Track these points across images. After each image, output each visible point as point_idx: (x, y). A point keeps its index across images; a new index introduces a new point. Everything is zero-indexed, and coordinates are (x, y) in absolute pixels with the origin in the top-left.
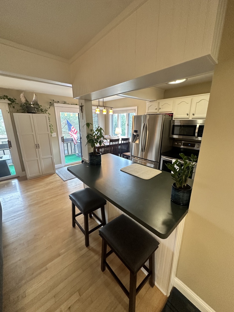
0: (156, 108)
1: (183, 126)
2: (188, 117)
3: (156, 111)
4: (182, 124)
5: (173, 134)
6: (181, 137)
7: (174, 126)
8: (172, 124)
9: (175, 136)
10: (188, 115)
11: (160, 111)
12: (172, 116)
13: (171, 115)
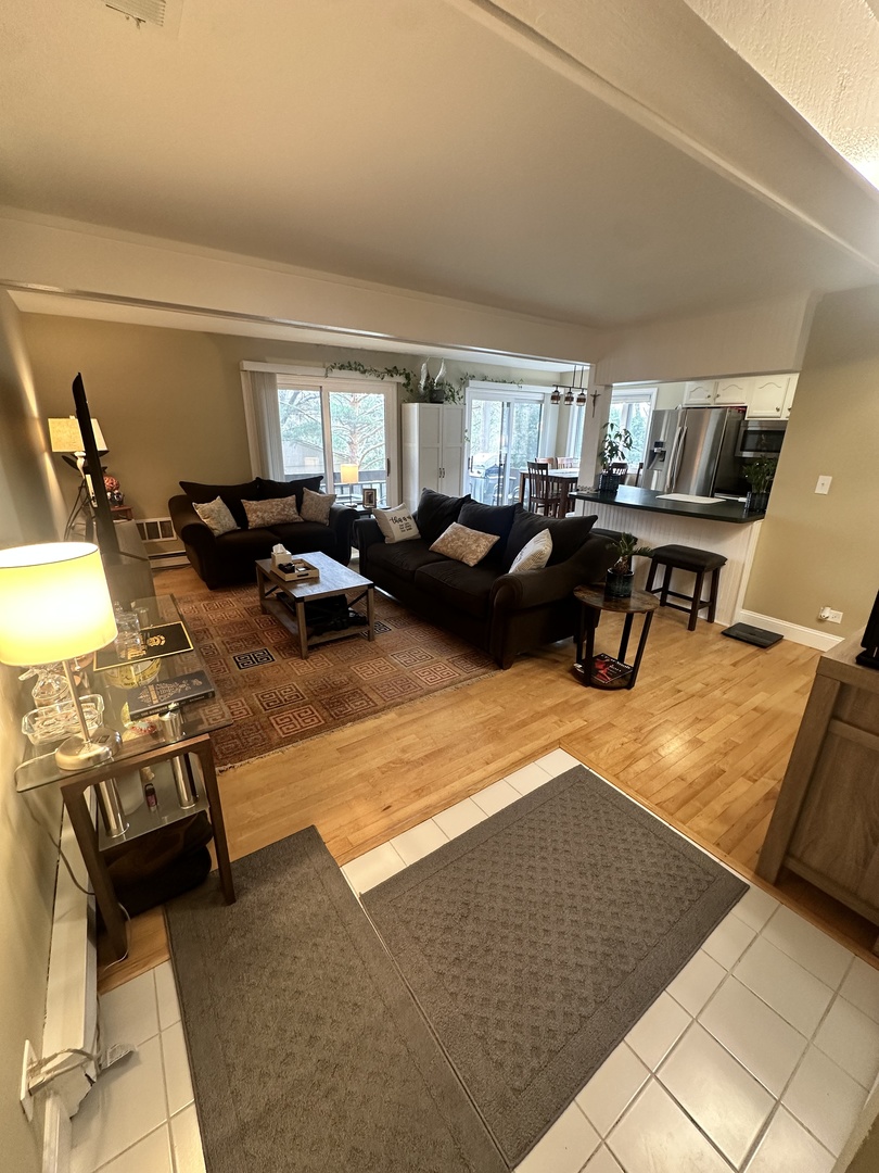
0: (709, 394)
1: (766, 433)
2: (778, 414)
3: (708, 401)
4: (764, 429)
5: (743, 449)
6: (759, 455)
7: (746, 432)
8: (742, 429)
9: (746, 454)
10: (778, 410)
11: (718, 400)
12: (744, 412)
13: (743, 410)
